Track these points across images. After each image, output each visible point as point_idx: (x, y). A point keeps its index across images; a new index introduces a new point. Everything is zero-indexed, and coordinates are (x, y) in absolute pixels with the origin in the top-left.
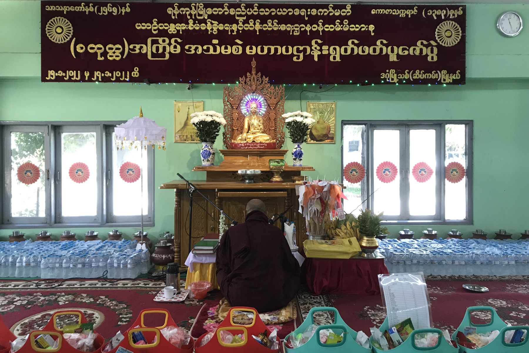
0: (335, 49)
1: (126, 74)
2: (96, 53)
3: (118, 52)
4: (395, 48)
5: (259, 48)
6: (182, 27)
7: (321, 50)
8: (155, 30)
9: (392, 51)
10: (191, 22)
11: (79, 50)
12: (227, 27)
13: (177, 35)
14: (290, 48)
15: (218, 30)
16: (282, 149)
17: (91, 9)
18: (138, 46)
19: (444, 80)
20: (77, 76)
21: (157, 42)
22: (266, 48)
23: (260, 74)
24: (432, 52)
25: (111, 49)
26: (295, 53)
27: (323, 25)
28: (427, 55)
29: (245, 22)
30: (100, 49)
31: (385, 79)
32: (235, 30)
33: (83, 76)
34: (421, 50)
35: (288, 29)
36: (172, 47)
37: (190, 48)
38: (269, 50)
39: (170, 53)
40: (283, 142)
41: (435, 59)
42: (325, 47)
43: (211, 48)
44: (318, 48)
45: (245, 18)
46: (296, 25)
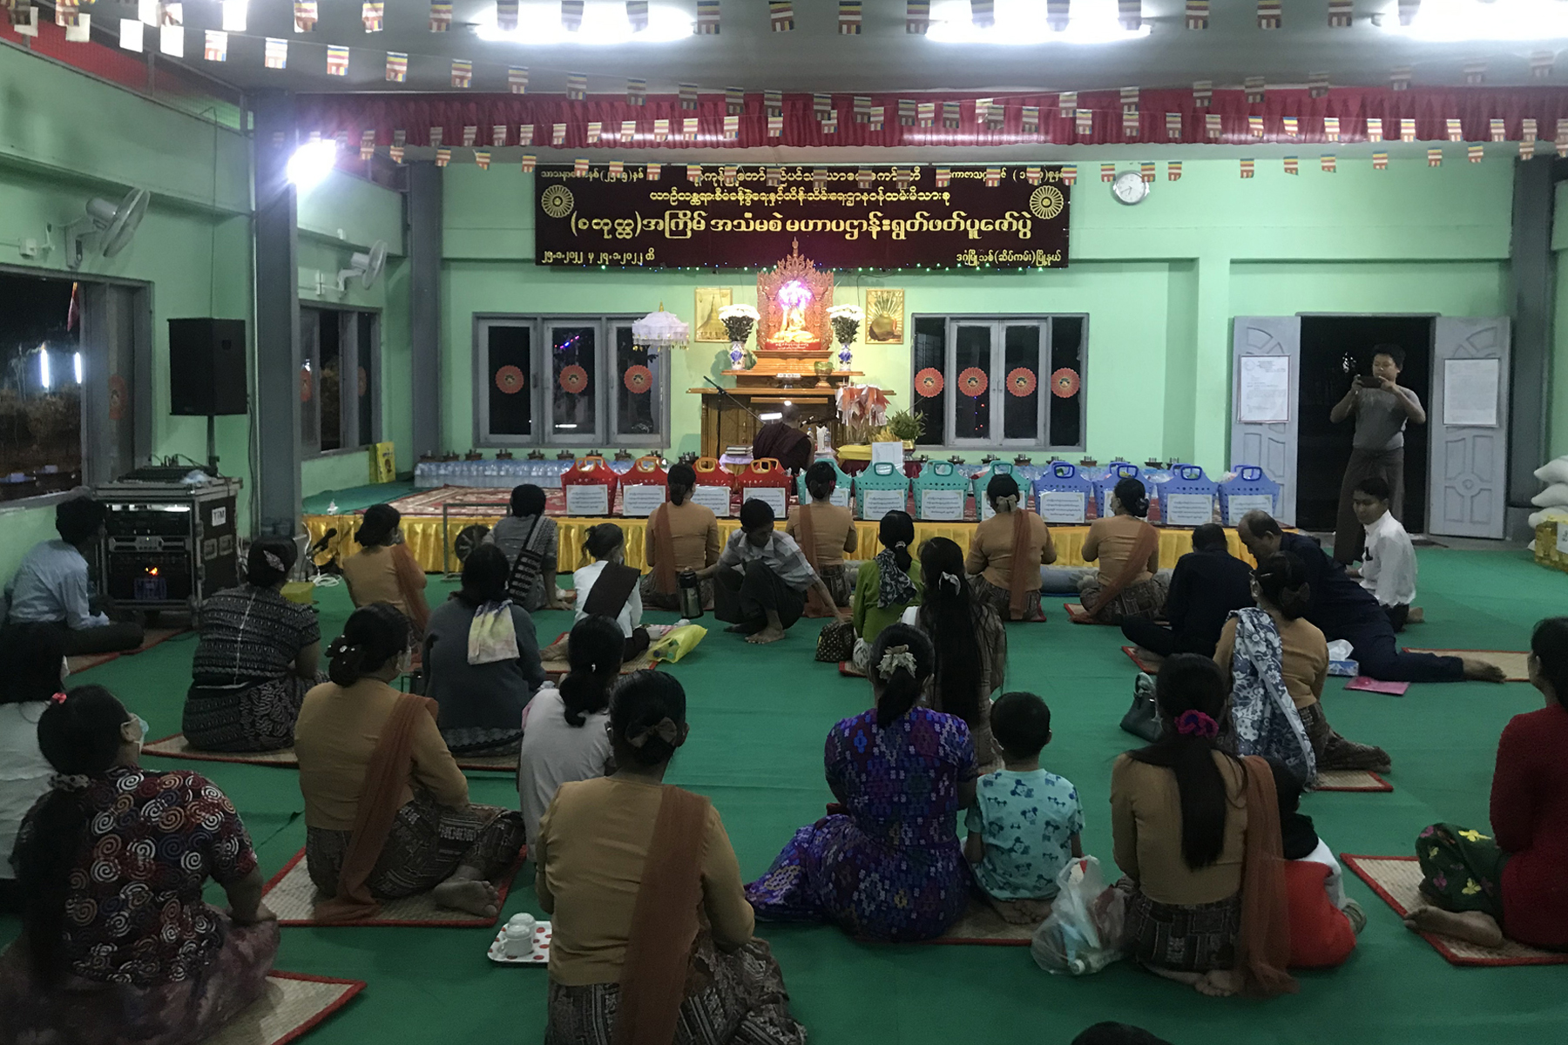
0: (899, 224)
1: (638, 256)
2: (602, 230)
3: (628, 229)
4: (977, 222)
5: (803, 222)
6: (707, 197)
7: (881, 225)
8: (674, 201)
9: (973, 226)
10: (718, 190)
11: (580, 226)
12: (764, 197)
13: (702, 207)
14: (842, 222)
15: (752, 200)
16: (830, 350)
17: (596, 175)
18: (653, 222)
19: (1040, 263)
20: (579, 259)
21: (676, 216)
22: (811, 223)
23: (802, 256)
24: (1025, 226)
25: (620, 224)
26: (849, 230)
27: (884, 194)
28: (1018, 231)
29: (786, 190)
30: (607, 224)
31: (962, 262)
32: (773, 201)
33: (586, 259)
34: (1010, 224)
35: (840, 199)
36: (695, 221)
37: (717, 223)
38: (815, 225)
39: (692, 230)
40: (831, 342)
41: (1029, 236)
42: (887, 222)
43: (743, 223)
44: (878, 223)
45: (785, 185)
46: (850, 194)
